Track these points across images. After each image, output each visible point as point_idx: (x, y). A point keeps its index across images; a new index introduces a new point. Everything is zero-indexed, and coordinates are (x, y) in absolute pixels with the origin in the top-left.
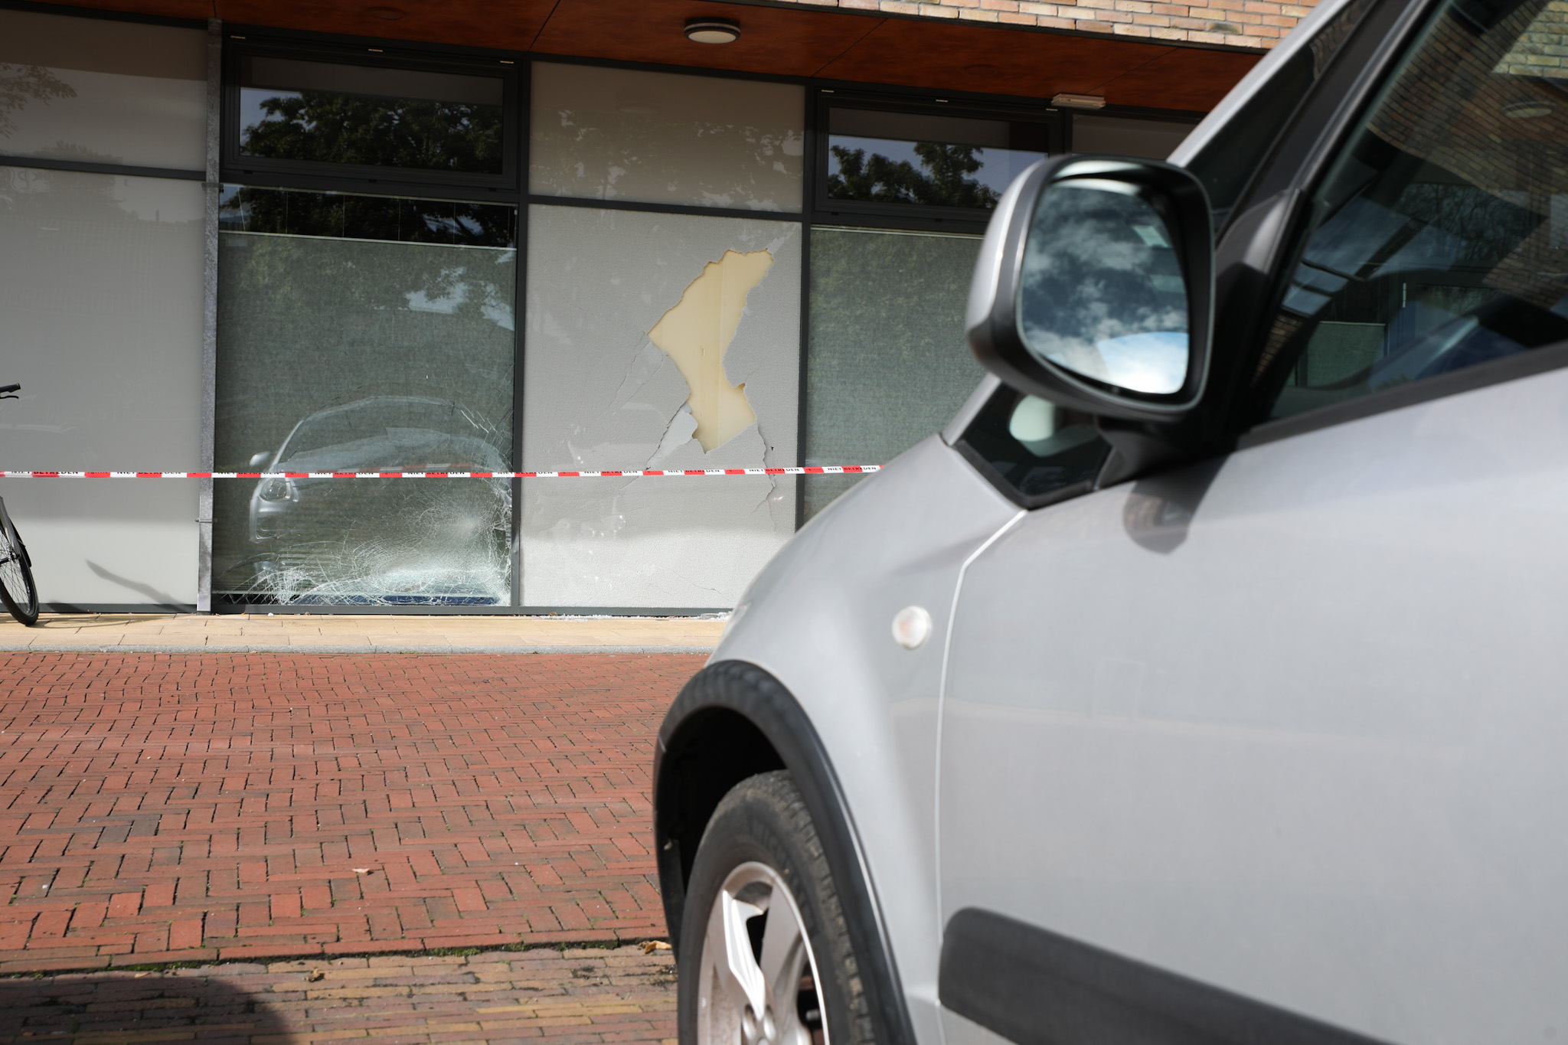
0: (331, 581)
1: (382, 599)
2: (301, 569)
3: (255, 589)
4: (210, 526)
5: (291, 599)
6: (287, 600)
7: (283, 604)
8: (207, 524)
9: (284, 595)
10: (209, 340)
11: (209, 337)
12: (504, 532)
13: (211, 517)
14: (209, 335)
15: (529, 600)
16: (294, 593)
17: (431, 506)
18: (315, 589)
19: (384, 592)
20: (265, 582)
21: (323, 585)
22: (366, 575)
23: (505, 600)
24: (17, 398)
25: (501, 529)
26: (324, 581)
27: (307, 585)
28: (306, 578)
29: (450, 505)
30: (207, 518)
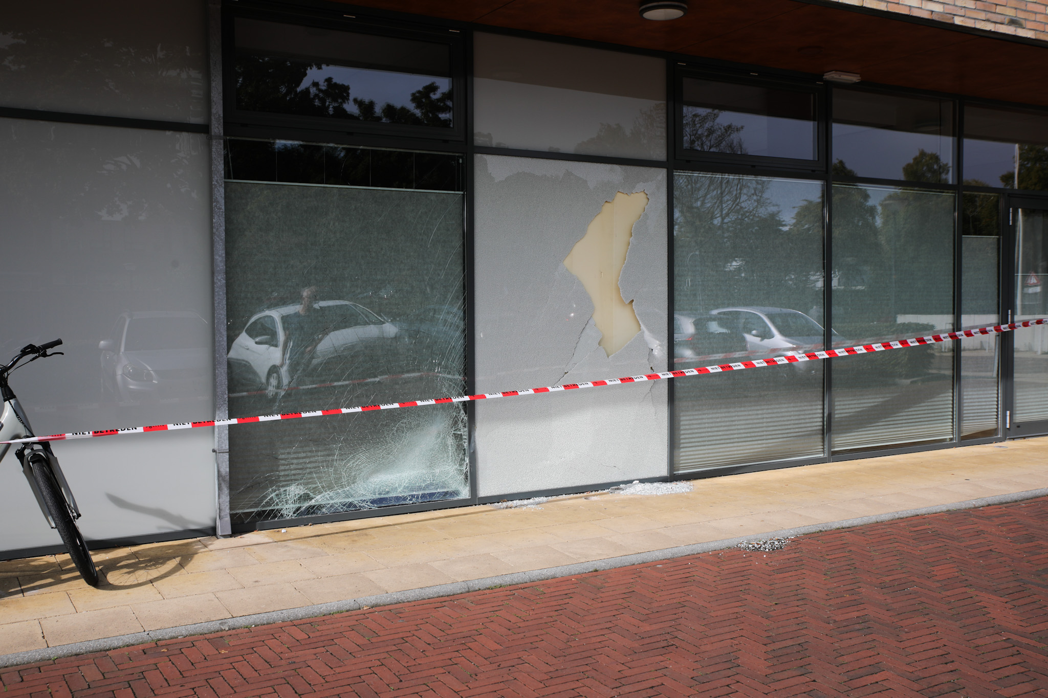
0: (326, 491)
1: (369, 503)
2: (301, 484)
3: (264, 506)
4: (227, 456)
5: (294, 513)
6: (291, 513)
7: (288, 518)
8: (224, 454)
9: (288, 509)
10: (219, 283)
11: (220, 281)
12: (461, 435)
13: (227, 447)
14: (219, 278)
15: (484, 491)
16: (298, 505)
17: (404, 418)
18: (313, 501)
19: (370, 497)
20: (272, 498)
21: (319, 496)
22: (353, 483)
23: (465, 493)
24: (63, 354)
25: (459, 433)
26: (320, 493)
27: (307, 497)
28: (305, 492)
29: (419, 416)
30: (224, 448)
